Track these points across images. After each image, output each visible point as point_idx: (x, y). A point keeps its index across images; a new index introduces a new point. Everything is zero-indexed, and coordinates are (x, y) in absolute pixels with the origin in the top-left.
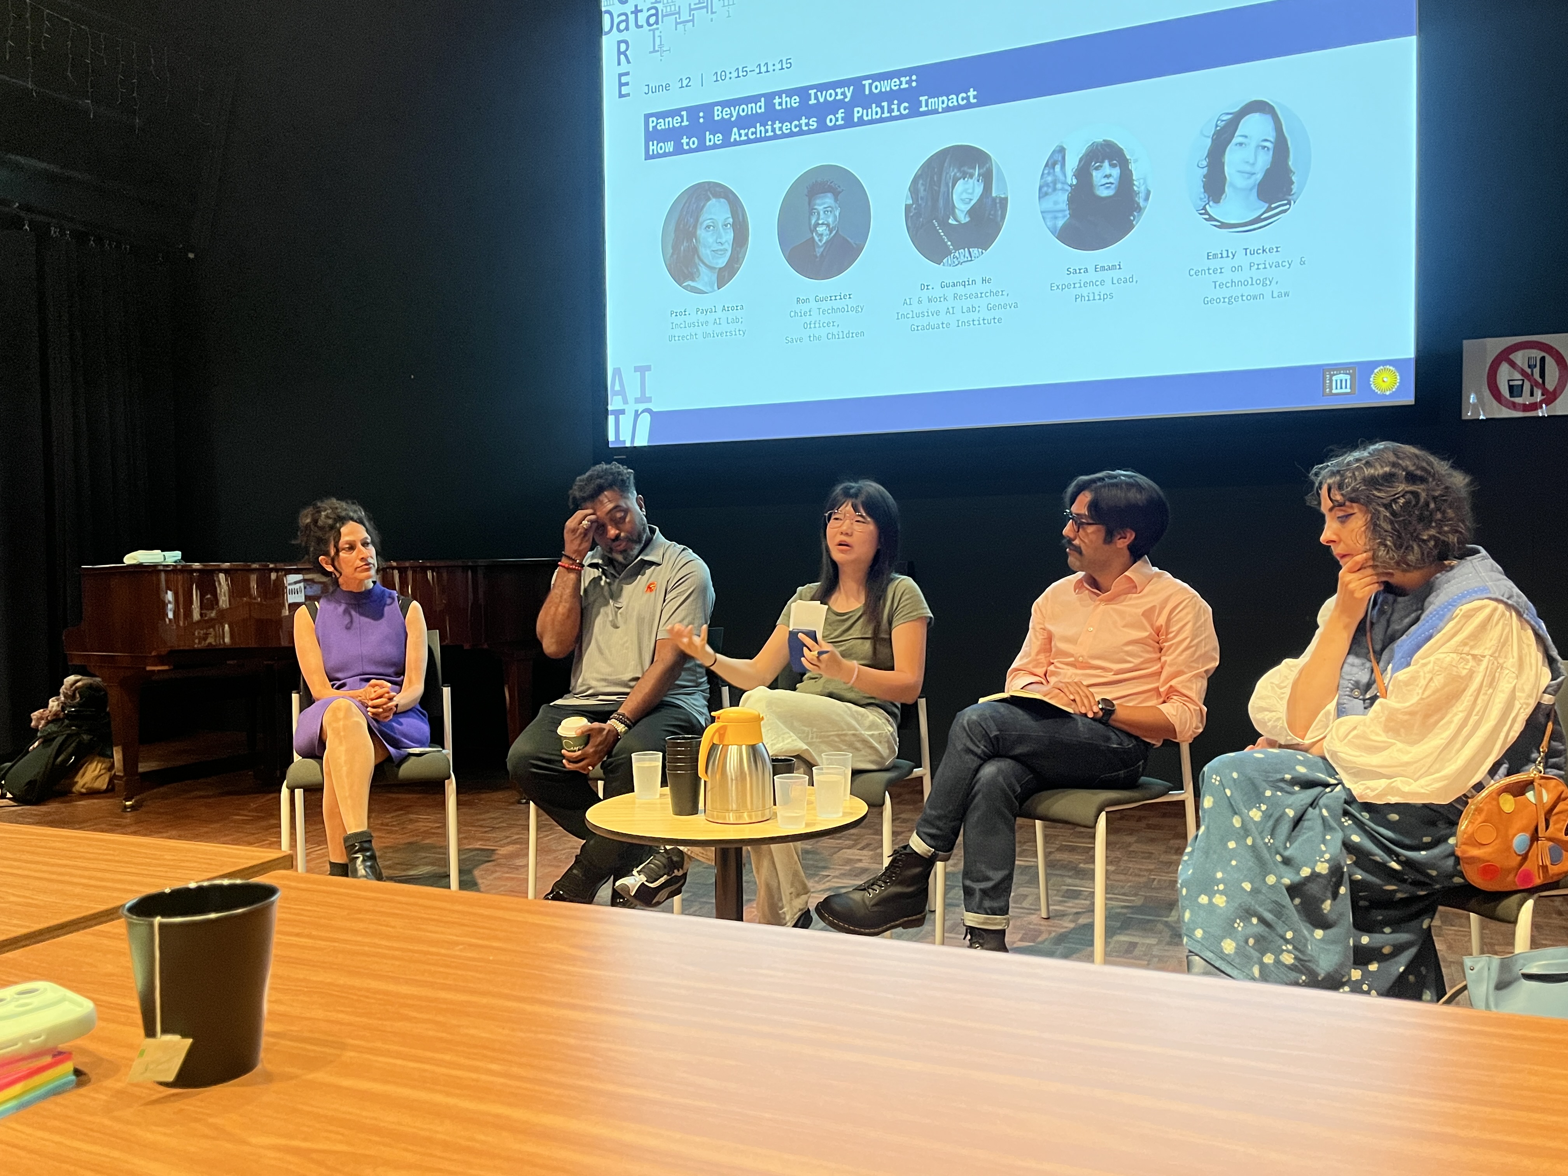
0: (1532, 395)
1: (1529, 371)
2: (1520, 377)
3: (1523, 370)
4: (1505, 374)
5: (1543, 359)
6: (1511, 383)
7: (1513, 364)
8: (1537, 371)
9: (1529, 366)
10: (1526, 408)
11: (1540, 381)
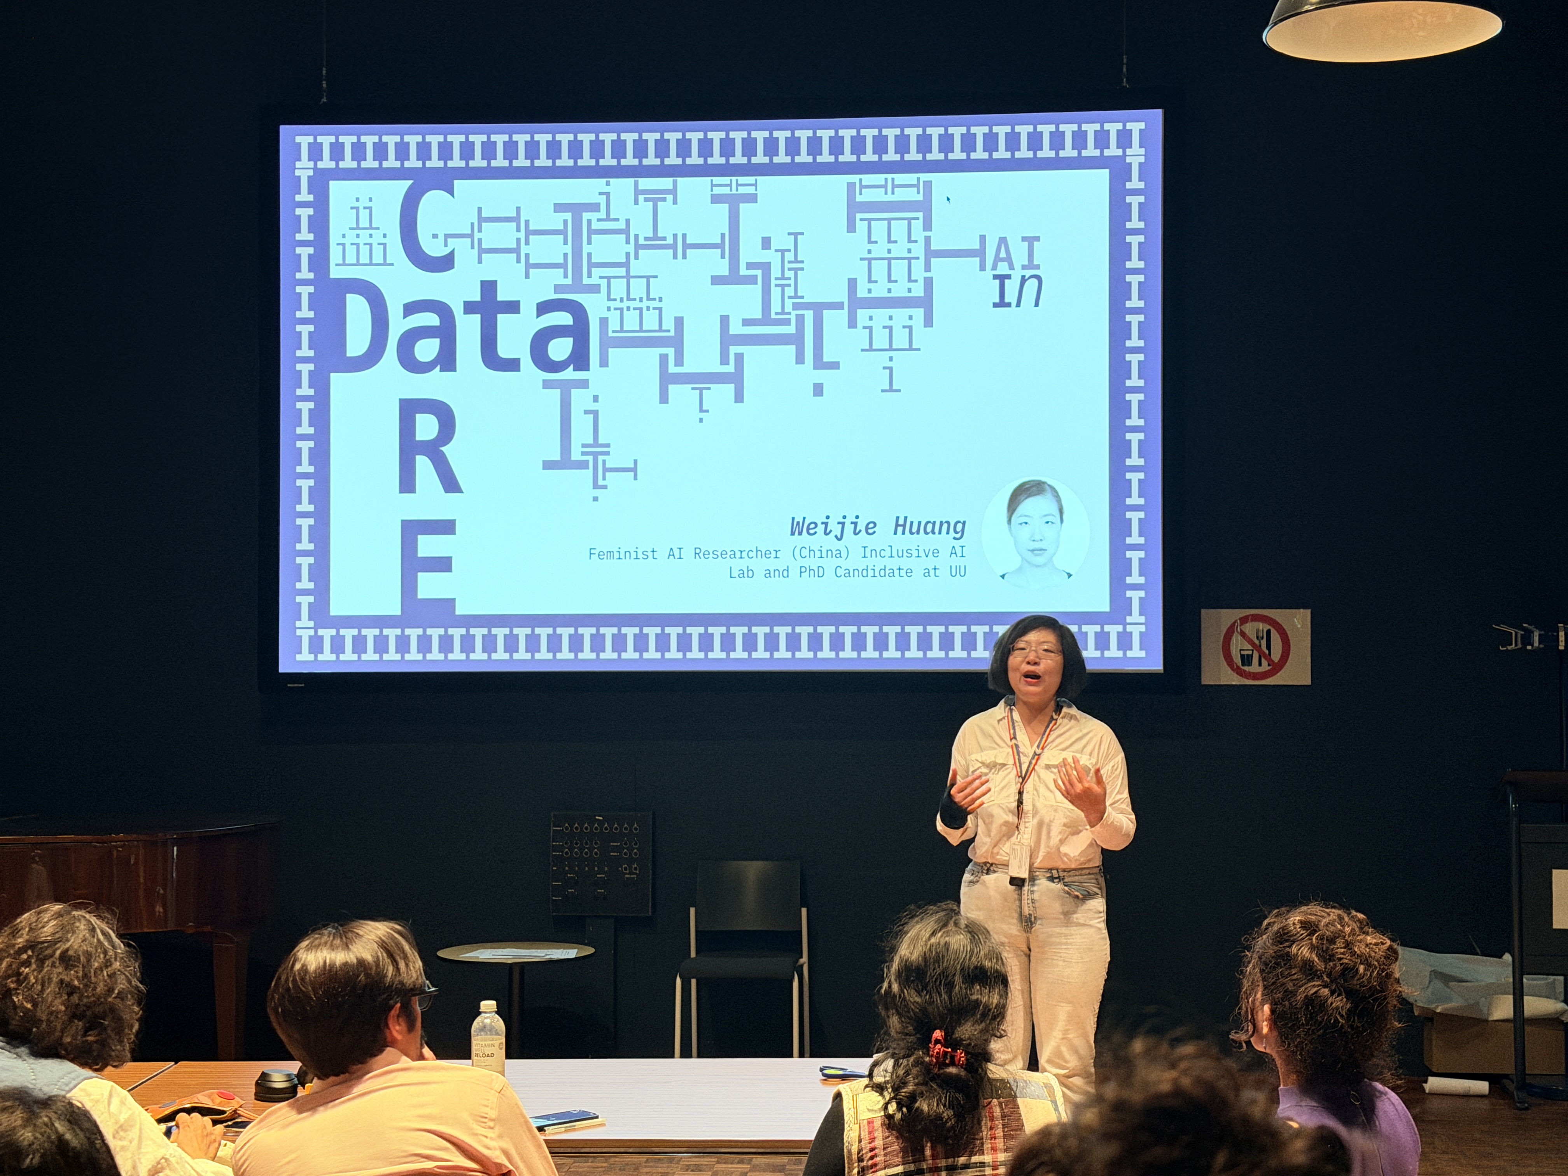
0: (1260, 665)
1: (1257, 642)
2: (1251, 648)
3: (1251, 640)
4: (1238, 645)
5: (1269, 632)
6: (1243, 652)
7: (1243, 634)
8: (1264, 643)
9: (1257, 638)
10: (1255, 676)
11: (1267, 652)
